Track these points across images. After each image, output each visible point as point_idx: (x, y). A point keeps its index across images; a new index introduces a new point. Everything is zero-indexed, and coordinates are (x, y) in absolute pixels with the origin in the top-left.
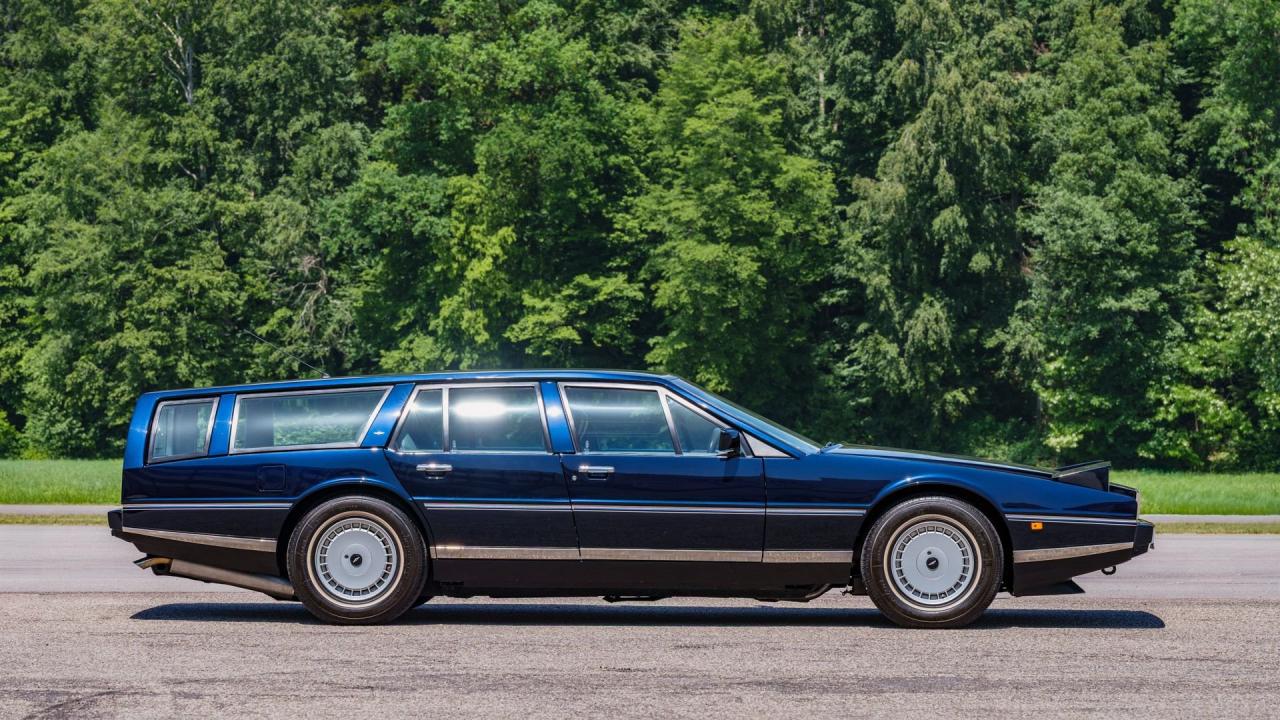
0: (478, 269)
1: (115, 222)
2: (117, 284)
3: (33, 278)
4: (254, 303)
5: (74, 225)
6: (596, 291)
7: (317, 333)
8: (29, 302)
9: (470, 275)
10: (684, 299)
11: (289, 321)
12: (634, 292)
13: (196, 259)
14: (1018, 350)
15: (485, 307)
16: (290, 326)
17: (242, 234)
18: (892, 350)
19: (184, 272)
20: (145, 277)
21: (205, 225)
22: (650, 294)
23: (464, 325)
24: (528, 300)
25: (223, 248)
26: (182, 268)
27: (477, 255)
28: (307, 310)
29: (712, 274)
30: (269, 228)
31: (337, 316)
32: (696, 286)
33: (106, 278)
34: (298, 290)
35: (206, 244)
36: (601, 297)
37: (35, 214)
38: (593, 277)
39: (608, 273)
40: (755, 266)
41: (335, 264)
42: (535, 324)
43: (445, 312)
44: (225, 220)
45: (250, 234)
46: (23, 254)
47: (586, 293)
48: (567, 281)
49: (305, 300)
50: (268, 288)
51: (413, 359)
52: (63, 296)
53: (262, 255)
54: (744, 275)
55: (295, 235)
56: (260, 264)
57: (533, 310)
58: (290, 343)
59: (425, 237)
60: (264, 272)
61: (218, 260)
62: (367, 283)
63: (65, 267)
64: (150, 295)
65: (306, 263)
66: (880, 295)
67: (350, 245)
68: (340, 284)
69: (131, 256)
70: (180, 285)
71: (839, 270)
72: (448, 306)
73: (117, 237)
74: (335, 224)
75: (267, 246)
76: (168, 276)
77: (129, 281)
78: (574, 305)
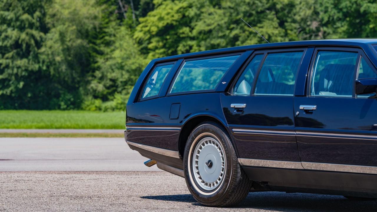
1: (230, 8)
2: (232, 35)
3: (195, 33)
5: (212, 10)
8: (193, 43)
13: (266, 23)
17: (286, 12)
19: (261, 29)
20: (244, 31)
21: (269, 9)
25: (278, 18)
26: (260, 27)
30: (298, 9)
33: (227, 32)
34: (311, 36)
35: (269, 17)
37: (196, 5)
41: (326, 25)
44: (279, 6)
45: (289, 12)
46: (190, 22)
50: (297, 36)
52: (208, 40)
53: (294, 21)
55: (309, 12)
56: (294, 25)
59: (366, 13)
60: (295, 28)
61: (276, 23)
62: (340, 33)
63: (209, 28)
64: (246, 40)
65: (314, 25)
67: (333, 17)
68: (329, 34)
69: (237, 22)
70: (259, 35)
73: (231, 14)
74: (327, 8)
75: (297, 18)
76: (254, 31)
77: (236, 34)
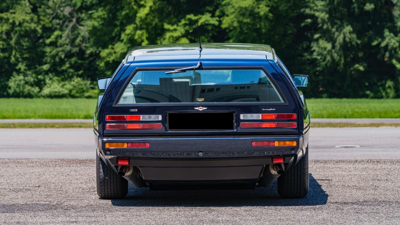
0: (143, 13)
4: (45, 29)
6: (197, 21)
7: (72, 42)
9: (138, 15)
10: (235, 24)
11: (61, 37)
12: (214, 21)
13: (18, 9)
14: (387, 46)
15: (147, 30)
16: (61, 39)
18: (329, 46)
19: (13, 15)
22: (220, 22)
23: (136, 37)
24: (167, 26)
25: (31, 4)
26: (12, 13)
27: (143, 6)
28: (67, 32)
29: (248, 13)
31: (82, 34)
32: (241, 18)
34: (64, 22)
35: (23, 2)
36: (199, 24)
38: (195, 15)
39: (202, 14)
40: (268, 9)
41: (79, 10)
42: (170, 37)
43: (128, 32)
47: (192, 23)
48: (184, 17)
49: (67, 26)
50: (51, 22)
51: (115, 52)
54: (262, 13)
56: (48, 11)
57: (169, 30)
58: (61, 46)
60: (49, 14)
61: (28, 9)
62: (95, 19)
65: (67, 11)
66: (324, 22)
70: (11, 21)
71: (308, 11)
72: (129, 29)
76: (5, 17)
78: (187, 28)
